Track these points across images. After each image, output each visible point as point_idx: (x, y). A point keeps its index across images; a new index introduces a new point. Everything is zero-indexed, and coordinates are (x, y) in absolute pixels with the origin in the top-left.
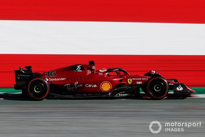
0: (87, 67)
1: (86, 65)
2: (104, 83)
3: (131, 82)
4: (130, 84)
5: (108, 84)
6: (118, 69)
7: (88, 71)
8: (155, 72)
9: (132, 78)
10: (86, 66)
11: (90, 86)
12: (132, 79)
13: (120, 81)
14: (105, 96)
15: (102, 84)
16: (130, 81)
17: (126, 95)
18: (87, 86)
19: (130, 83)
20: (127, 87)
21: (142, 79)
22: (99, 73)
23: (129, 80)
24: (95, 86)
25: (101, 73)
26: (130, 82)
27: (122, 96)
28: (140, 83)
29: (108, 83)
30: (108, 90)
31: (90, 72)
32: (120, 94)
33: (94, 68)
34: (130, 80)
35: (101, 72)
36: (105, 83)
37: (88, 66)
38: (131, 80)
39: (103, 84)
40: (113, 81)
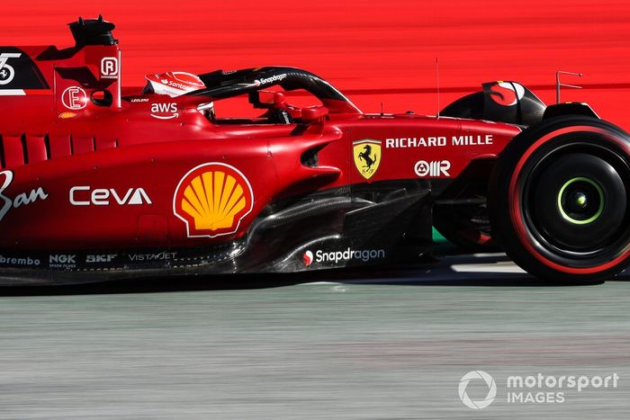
0: (63, 64)
1: (53, 48)
2: (199, 173)
3: (375, 167)
4: (368, 176)
5: (231, 181)
6: (281, 77)
7: (73, 89)
8: (521, 91)
9: (380, 135)
10: (51, 53)
11: (99, 197)
12: (383, 145)
13: (307, 156)
14: (204, 263)
15: (188, 182)
16: (367, 159)
17: (349, 254)
18: (78, 196)
19: (367, 172)
20: (348, 201)
21: (449, 141)
22: (148, 106)
23: (359, 149)
24: (137, 197)
25: (164, 107)
26: (370, 162)
27: (326, 263)
28: (436, 169)
29: (228, 172)
30: (228, 223)
31: (86, 100)
32: (313, 249)
33: (111, 67)
34: (368, 148)
35: (165, 99)
36: (207, 176)
37: (68, 53)
38: (376, 150)
39: (196, 182)
40: (262, 157)
